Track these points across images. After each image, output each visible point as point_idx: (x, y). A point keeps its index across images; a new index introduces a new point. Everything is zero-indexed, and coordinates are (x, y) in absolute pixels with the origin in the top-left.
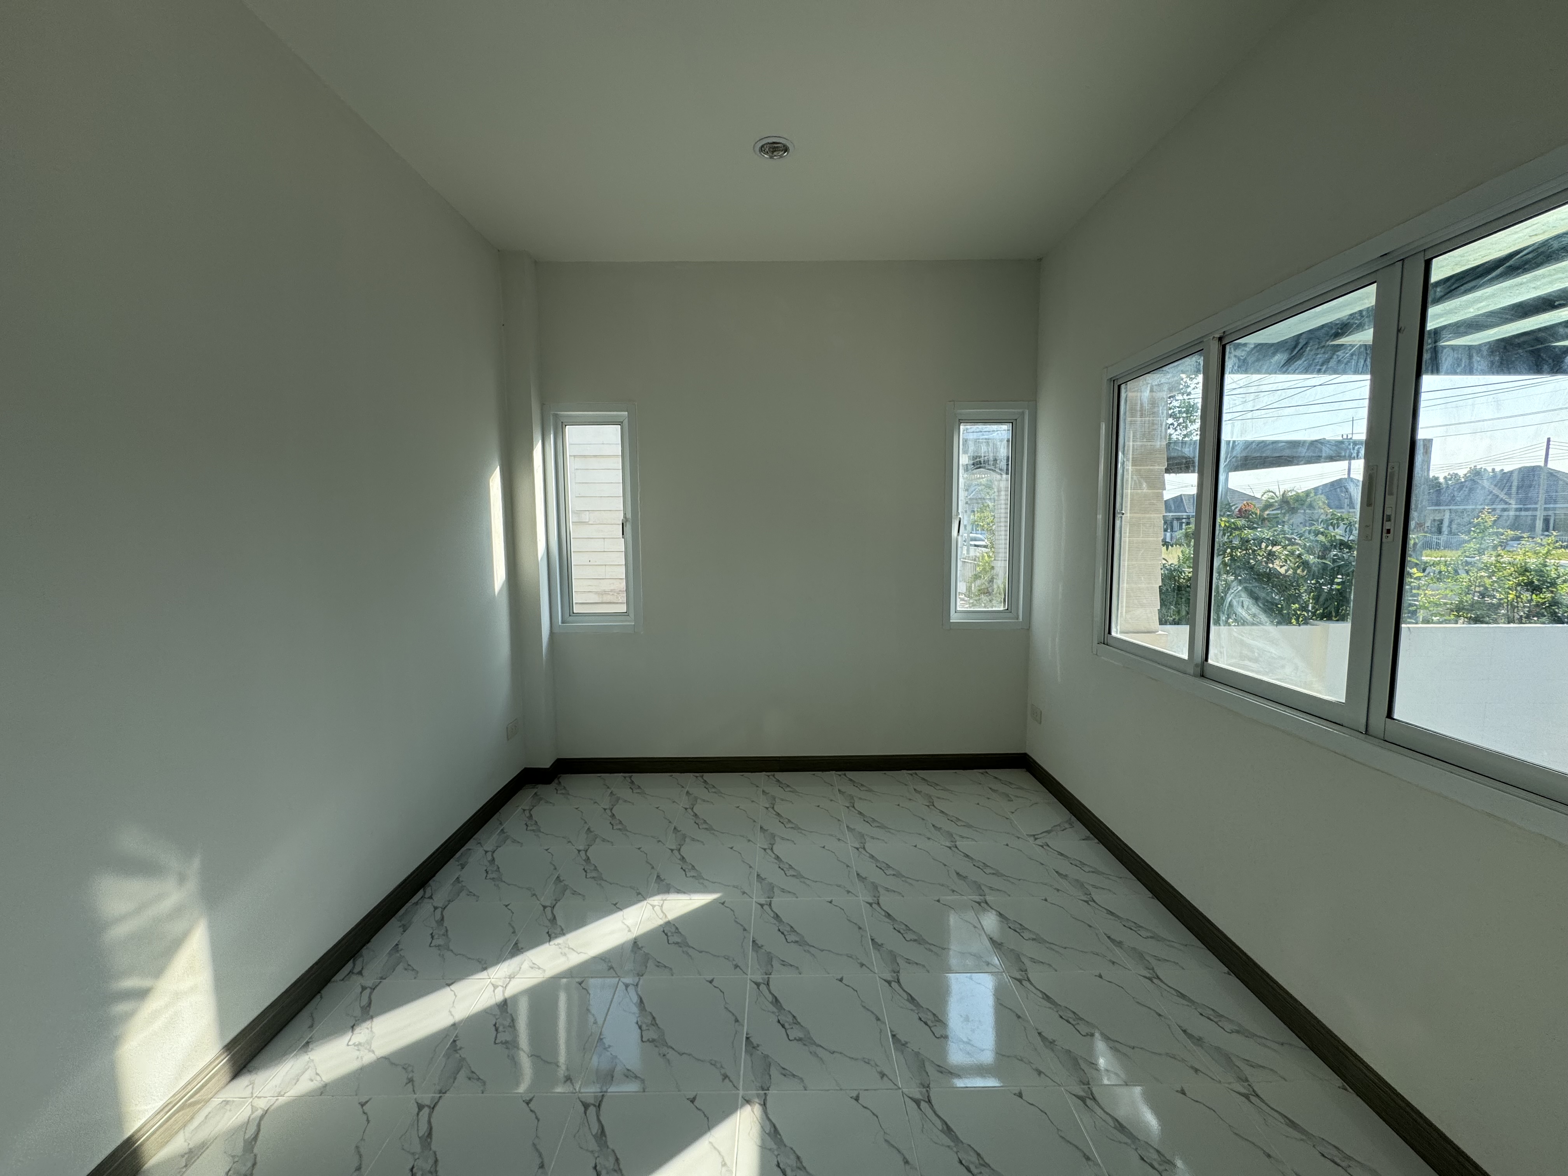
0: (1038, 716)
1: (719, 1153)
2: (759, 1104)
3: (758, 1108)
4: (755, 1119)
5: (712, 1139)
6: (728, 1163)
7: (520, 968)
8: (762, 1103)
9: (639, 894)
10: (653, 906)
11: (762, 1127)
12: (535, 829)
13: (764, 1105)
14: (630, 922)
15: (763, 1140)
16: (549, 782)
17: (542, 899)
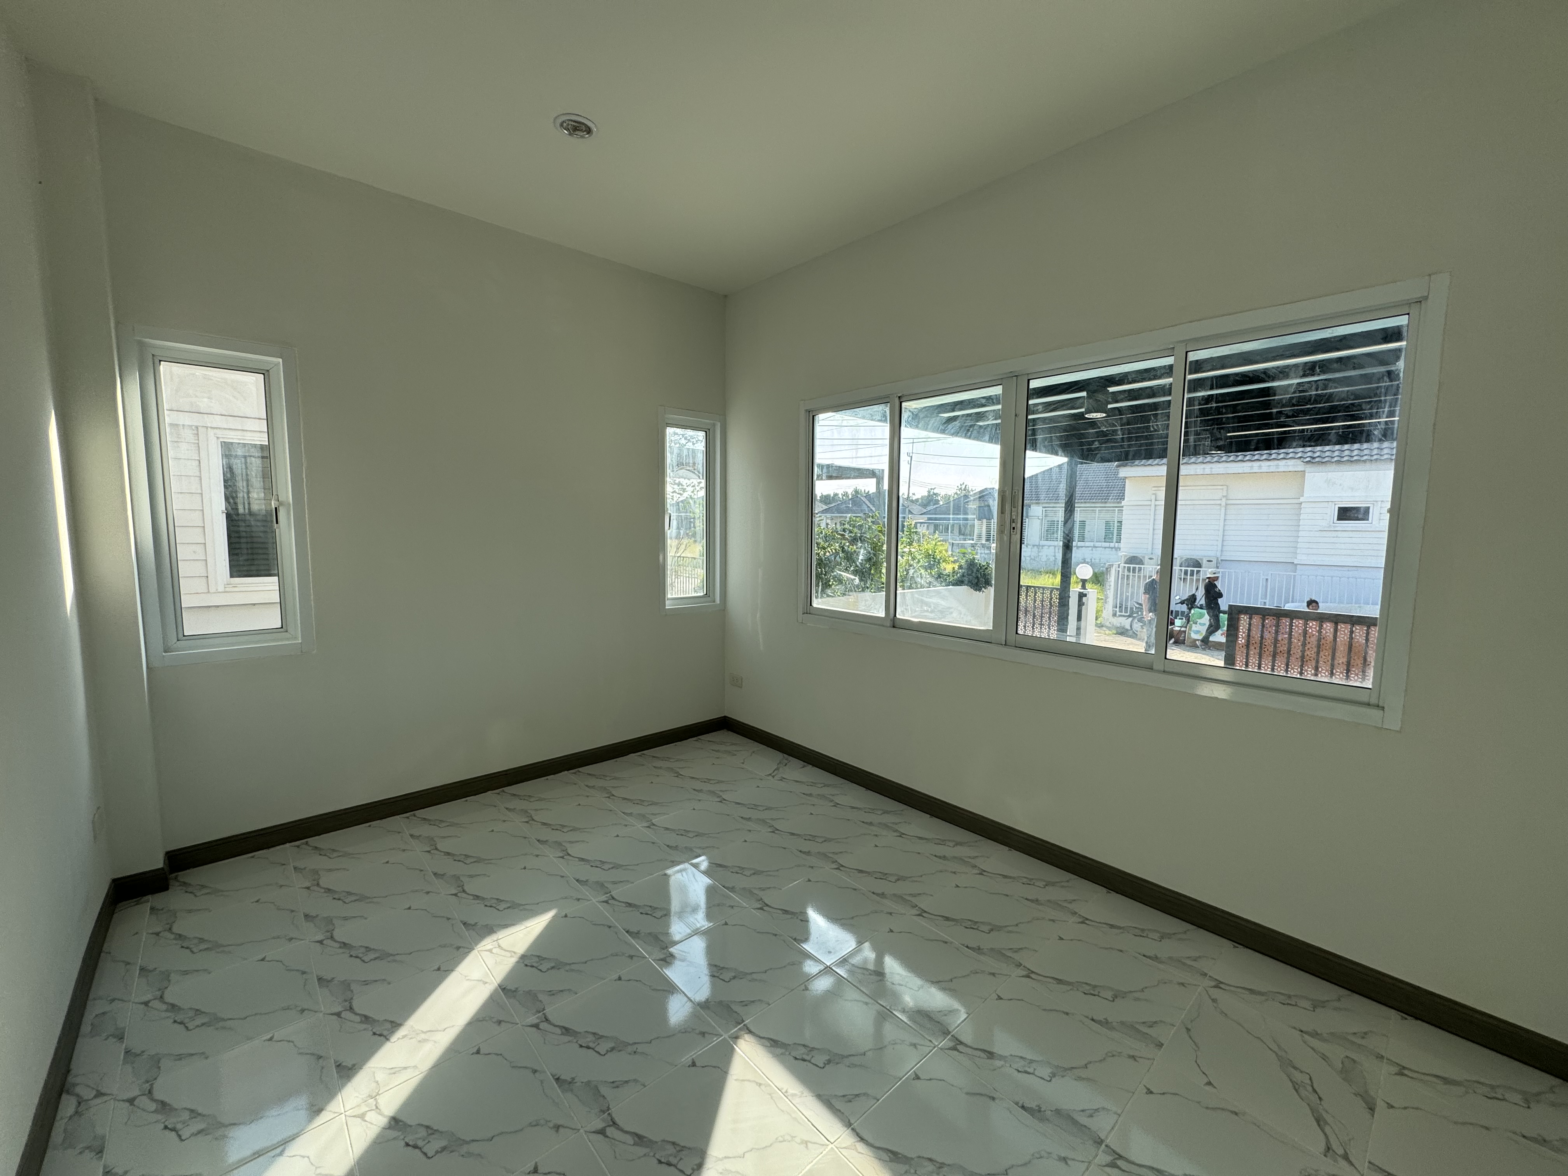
0: (737, 682)
1: (749, 1081)
2: (746, 1033)
3: (747, 1037)
4: (753, 1044)
5: (735, 1077)
6: (763, 1082)
7: (377, 1082)
8: (747, 1031)
9: (458, 948)
10: (490, 951)
11: (763, 1045)
12: (209, 946)
13: (750, 1032)
14: (476, 975)
15: (771, 1052)
16: (165, 888)
17: (323, 1008)
